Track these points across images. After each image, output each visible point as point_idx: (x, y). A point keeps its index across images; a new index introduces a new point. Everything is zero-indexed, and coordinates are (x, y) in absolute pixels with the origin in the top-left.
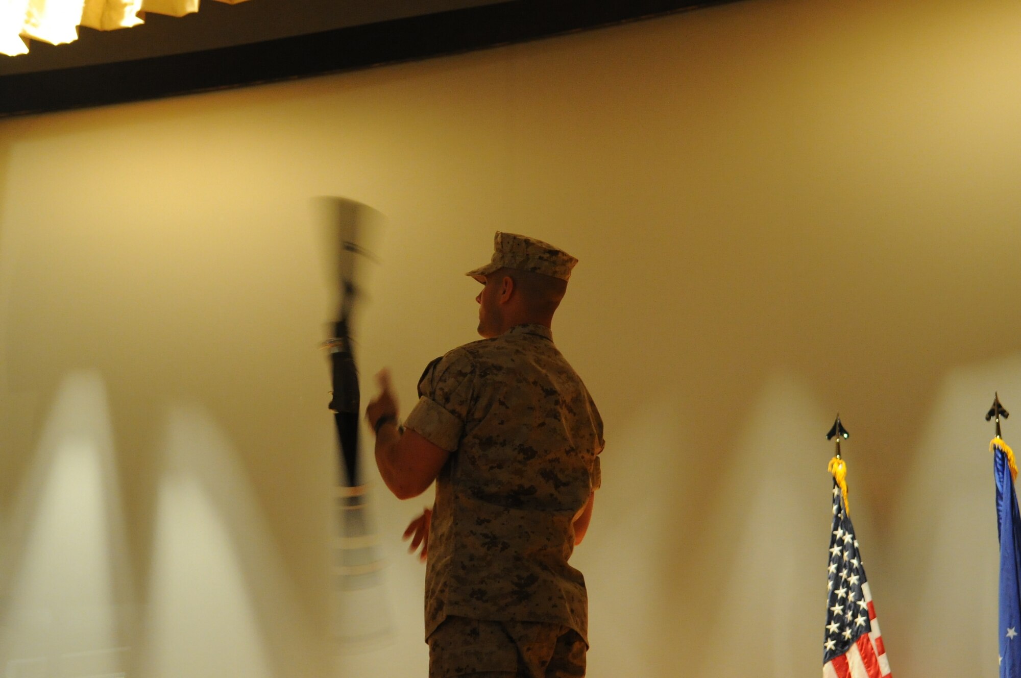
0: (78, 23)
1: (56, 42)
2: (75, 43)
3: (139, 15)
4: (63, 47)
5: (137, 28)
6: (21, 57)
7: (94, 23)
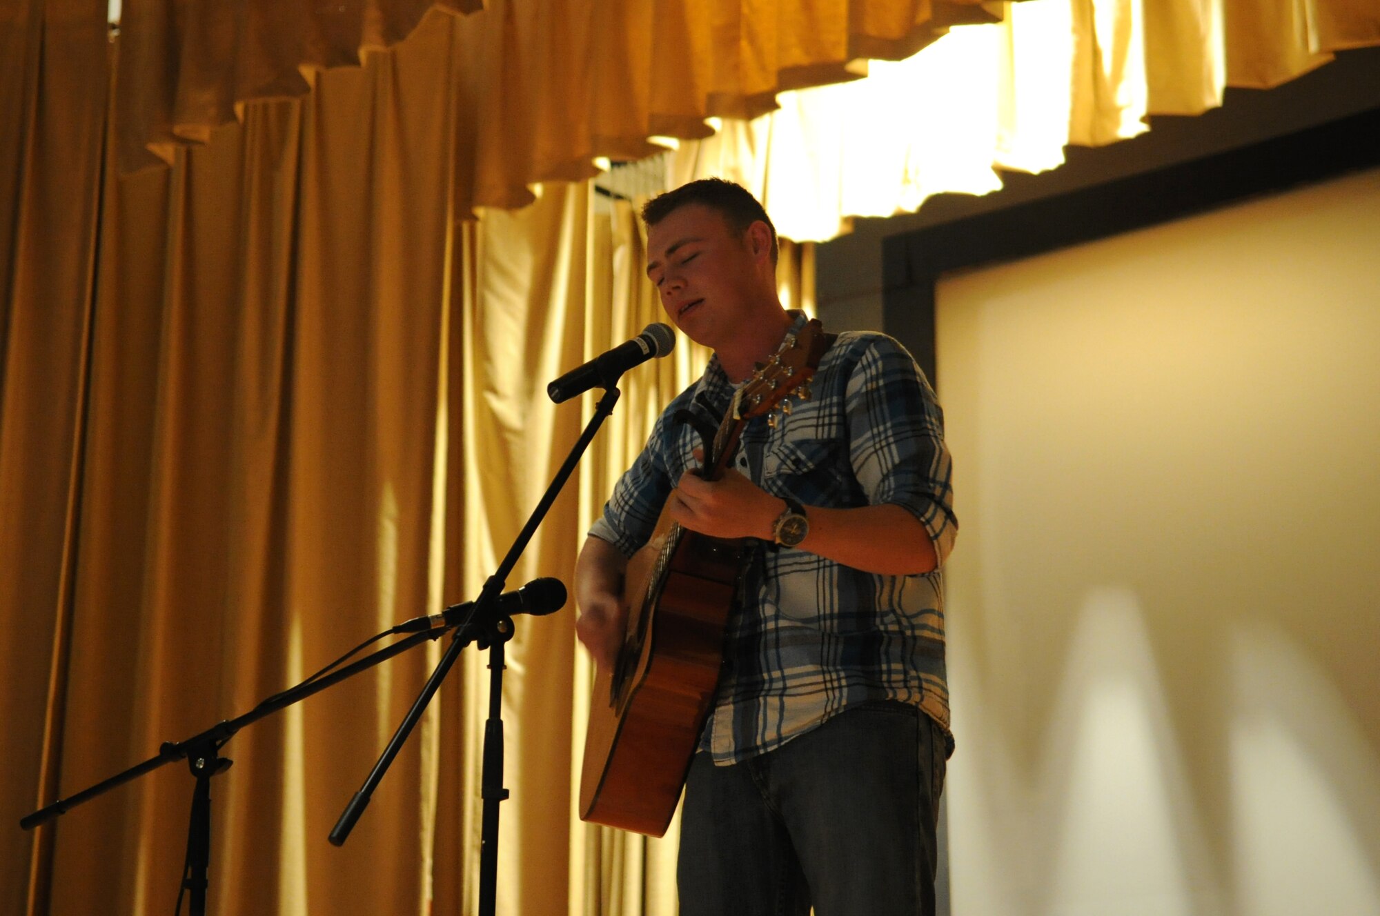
0: (1065, 142)
1: (1035, 170)
2: (1061, 168)
3: (1144, 120)
4: (1046, 175)
5: (1141, 138)
6: (993, 196)
7: (1085, 139)
